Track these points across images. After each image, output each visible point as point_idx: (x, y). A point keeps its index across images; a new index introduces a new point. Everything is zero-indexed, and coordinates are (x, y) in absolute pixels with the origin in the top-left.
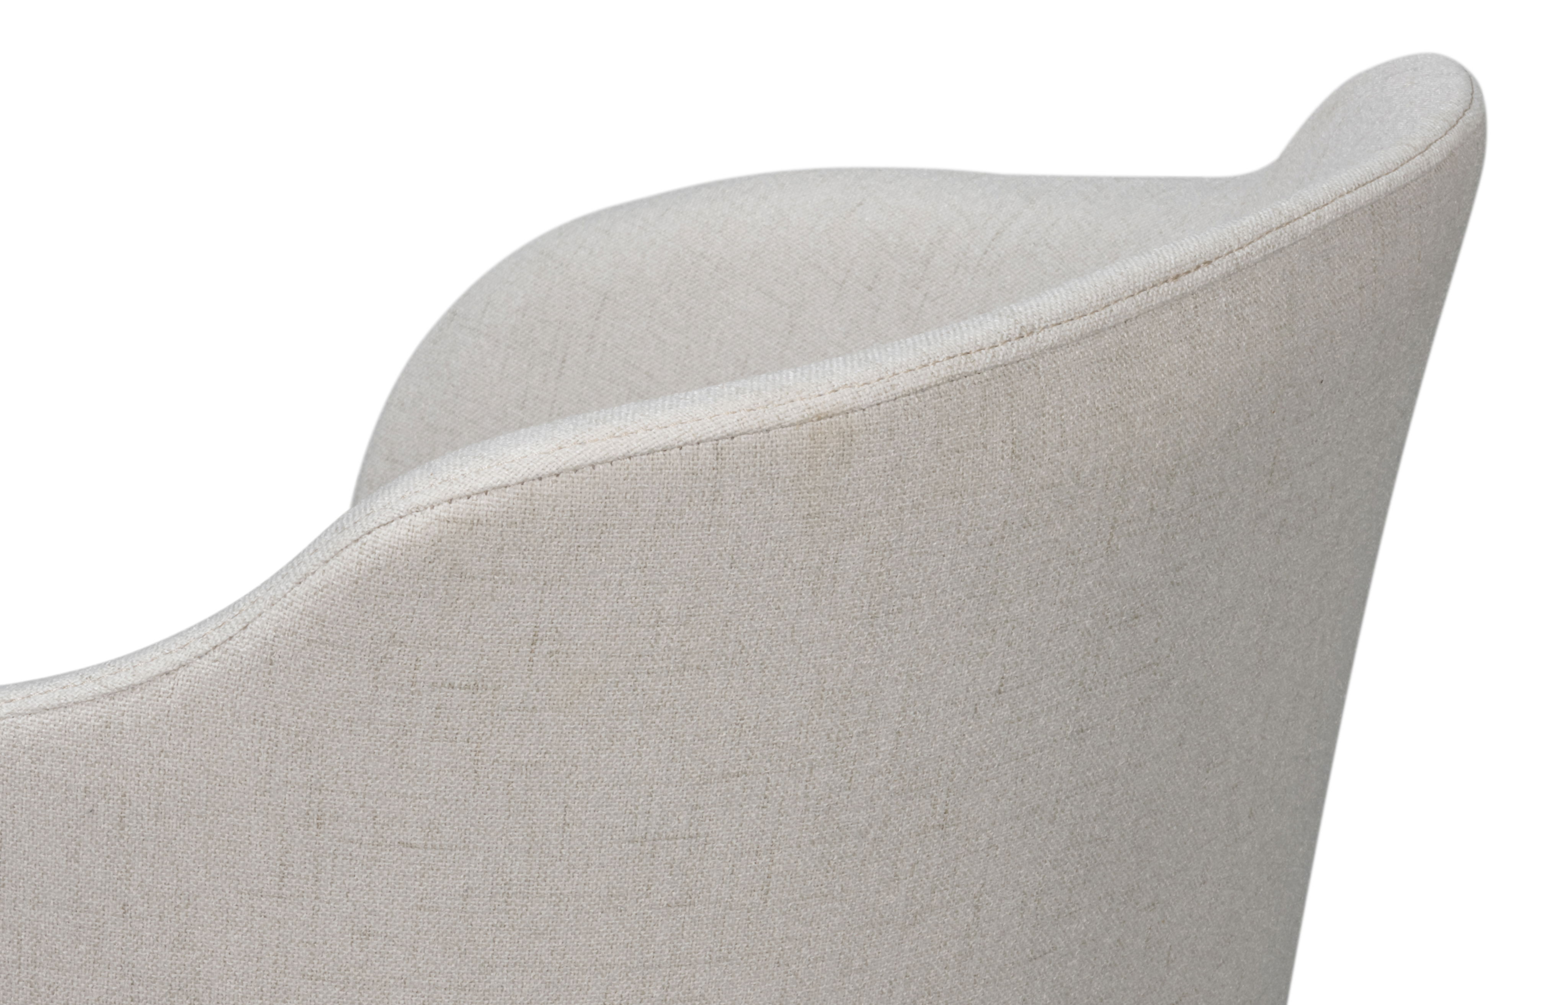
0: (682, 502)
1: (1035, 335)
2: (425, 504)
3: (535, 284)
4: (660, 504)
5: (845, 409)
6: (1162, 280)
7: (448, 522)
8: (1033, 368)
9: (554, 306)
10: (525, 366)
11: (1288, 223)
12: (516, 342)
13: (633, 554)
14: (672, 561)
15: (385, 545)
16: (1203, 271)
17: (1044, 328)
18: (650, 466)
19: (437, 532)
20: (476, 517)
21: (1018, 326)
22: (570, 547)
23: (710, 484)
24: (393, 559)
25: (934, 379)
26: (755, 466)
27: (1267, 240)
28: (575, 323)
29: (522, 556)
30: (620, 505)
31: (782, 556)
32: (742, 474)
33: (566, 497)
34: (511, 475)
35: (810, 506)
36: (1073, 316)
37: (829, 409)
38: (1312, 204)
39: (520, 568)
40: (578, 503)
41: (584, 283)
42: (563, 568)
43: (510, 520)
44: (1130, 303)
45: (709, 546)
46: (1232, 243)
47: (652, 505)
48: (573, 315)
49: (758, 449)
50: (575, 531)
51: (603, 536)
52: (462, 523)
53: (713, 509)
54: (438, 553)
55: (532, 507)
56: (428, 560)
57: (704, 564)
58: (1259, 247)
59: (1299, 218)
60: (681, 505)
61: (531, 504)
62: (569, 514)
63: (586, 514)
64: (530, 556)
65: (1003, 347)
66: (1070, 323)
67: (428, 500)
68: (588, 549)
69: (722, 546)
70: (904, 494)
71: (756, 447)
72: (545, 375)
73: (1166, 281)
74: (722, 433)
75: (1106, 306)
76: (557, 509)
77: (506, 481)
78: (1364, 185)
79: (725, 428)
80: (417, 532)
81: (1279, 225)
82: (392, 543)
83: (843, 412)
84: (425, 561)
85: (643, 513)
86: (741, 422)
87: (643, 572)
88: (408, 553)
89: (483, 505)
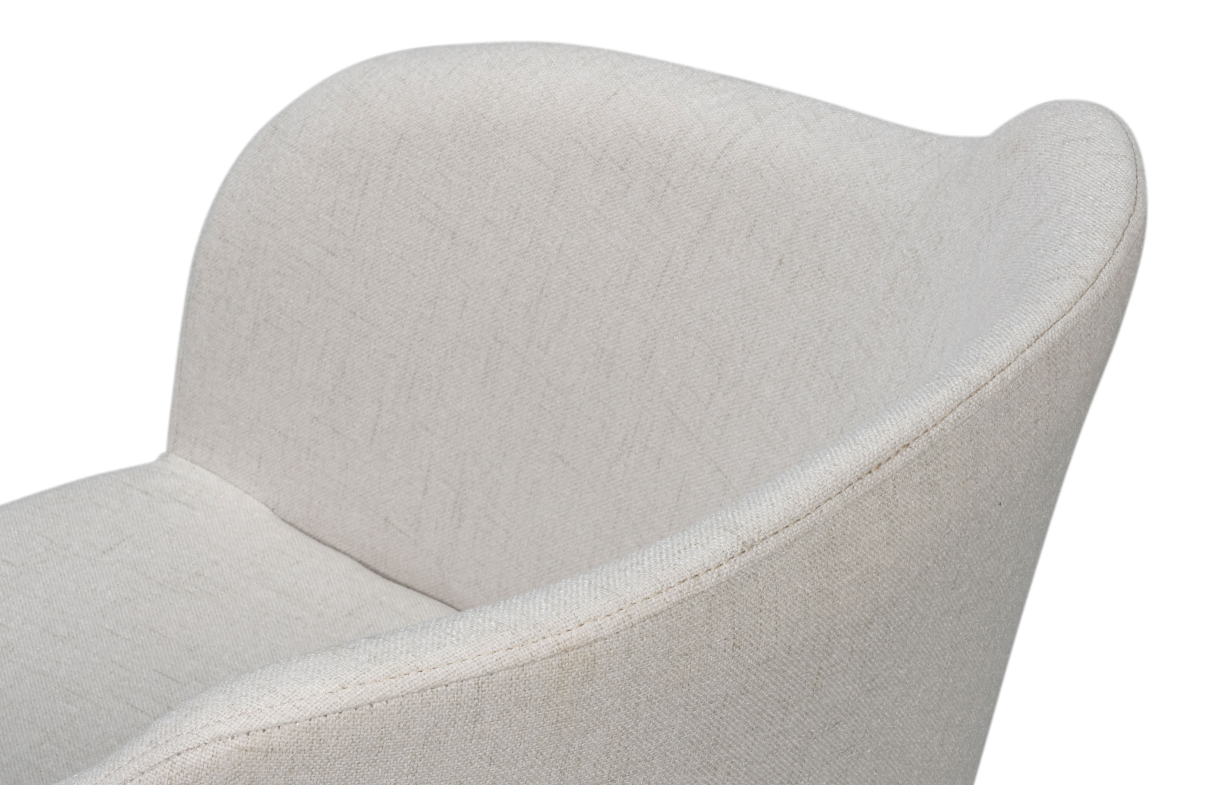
0: (447, 725)
1: (755, 549)
2: (226, 735)
3: (343, 117)
4: (428, 728)
5: (589, 641)
6: (865, 472)
7: (246, 751)
8: (752, 576)
9: (358, 138)
10: (334, 183)
11: (976, 392)
12: (327, 162)
13: (405, 765)
14: (440, 766)
15: (192, 766)
16: (902, 455)
17: (763, 539)
18: (420, 701)
19: (237, 758)
20: (271, 747)
21: (740, 542)
22: (352, 764)
23: (472, 711)
24: (199, 778)
25: (666, 605)
26: (510, 693)
27: (958, 413)
28: (376, 155)
29: (310, 773)
30: (394, 732)
31: (534, 752)
32: (499, 701)
33: (348, 729)
34: (301, 713)
35: (558, 715)
36: (788, 524)
37: (575, 643)
38: (997, 367)
39: (309, 781)
40: (358, 733)
41: (384, 122)
42: (346, 778)
43: (299, 748)
44: (838, 500)
45: (471, 753)
46: (927, 423)
47: (422, 729)
48: (374, 148)
49: (514, 681)
50: (355, 753)
51: (379, 755)
52: (258, 751)
53: (474, 727)
54: (237, 774)
55: (319, 738)
56: (229, 779)
57: (466, 766)
58: (951, 421)
59: (987, 383)
60: (446, 727)
61: (318, 736)
62: (351, 741)
63: (365, 741)
64: (317, 773)
65: (727, 566)
66: (786, 530)
67: (228, 731)
68: (367, 765)
69: (482, 752)
70: (640, 693)
71: (512, 679)
72: (351, 193)
73: (870, 472)
74: (482, 672)
75: (817, 508)
76: (340, 738)
77: (296, 719)
78: (1042, 335)
79: (486, 668)
80: (220, 758)
81: (968, 395)
82: (198, 766)
83: (587, 644)
84: (227, 779)
85: (414, 736)
86: (499, 661)
87: (414, 776)
88: (212, 773)
89: (277, 737)
